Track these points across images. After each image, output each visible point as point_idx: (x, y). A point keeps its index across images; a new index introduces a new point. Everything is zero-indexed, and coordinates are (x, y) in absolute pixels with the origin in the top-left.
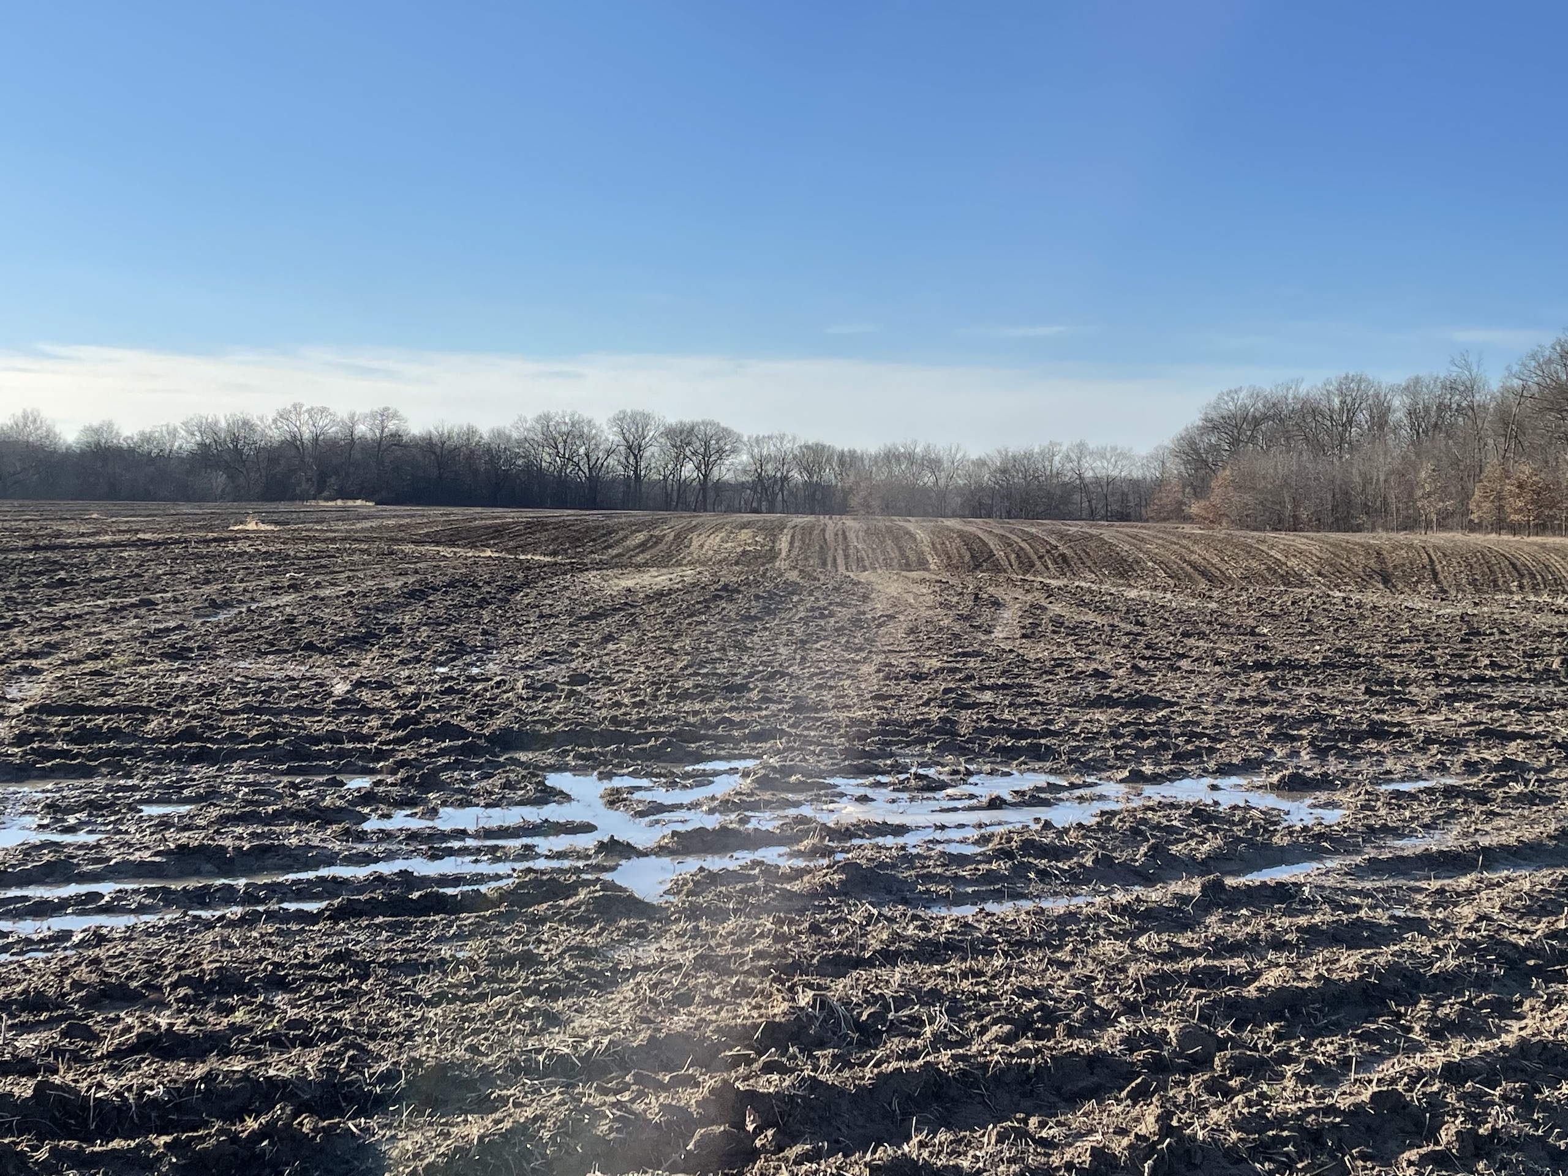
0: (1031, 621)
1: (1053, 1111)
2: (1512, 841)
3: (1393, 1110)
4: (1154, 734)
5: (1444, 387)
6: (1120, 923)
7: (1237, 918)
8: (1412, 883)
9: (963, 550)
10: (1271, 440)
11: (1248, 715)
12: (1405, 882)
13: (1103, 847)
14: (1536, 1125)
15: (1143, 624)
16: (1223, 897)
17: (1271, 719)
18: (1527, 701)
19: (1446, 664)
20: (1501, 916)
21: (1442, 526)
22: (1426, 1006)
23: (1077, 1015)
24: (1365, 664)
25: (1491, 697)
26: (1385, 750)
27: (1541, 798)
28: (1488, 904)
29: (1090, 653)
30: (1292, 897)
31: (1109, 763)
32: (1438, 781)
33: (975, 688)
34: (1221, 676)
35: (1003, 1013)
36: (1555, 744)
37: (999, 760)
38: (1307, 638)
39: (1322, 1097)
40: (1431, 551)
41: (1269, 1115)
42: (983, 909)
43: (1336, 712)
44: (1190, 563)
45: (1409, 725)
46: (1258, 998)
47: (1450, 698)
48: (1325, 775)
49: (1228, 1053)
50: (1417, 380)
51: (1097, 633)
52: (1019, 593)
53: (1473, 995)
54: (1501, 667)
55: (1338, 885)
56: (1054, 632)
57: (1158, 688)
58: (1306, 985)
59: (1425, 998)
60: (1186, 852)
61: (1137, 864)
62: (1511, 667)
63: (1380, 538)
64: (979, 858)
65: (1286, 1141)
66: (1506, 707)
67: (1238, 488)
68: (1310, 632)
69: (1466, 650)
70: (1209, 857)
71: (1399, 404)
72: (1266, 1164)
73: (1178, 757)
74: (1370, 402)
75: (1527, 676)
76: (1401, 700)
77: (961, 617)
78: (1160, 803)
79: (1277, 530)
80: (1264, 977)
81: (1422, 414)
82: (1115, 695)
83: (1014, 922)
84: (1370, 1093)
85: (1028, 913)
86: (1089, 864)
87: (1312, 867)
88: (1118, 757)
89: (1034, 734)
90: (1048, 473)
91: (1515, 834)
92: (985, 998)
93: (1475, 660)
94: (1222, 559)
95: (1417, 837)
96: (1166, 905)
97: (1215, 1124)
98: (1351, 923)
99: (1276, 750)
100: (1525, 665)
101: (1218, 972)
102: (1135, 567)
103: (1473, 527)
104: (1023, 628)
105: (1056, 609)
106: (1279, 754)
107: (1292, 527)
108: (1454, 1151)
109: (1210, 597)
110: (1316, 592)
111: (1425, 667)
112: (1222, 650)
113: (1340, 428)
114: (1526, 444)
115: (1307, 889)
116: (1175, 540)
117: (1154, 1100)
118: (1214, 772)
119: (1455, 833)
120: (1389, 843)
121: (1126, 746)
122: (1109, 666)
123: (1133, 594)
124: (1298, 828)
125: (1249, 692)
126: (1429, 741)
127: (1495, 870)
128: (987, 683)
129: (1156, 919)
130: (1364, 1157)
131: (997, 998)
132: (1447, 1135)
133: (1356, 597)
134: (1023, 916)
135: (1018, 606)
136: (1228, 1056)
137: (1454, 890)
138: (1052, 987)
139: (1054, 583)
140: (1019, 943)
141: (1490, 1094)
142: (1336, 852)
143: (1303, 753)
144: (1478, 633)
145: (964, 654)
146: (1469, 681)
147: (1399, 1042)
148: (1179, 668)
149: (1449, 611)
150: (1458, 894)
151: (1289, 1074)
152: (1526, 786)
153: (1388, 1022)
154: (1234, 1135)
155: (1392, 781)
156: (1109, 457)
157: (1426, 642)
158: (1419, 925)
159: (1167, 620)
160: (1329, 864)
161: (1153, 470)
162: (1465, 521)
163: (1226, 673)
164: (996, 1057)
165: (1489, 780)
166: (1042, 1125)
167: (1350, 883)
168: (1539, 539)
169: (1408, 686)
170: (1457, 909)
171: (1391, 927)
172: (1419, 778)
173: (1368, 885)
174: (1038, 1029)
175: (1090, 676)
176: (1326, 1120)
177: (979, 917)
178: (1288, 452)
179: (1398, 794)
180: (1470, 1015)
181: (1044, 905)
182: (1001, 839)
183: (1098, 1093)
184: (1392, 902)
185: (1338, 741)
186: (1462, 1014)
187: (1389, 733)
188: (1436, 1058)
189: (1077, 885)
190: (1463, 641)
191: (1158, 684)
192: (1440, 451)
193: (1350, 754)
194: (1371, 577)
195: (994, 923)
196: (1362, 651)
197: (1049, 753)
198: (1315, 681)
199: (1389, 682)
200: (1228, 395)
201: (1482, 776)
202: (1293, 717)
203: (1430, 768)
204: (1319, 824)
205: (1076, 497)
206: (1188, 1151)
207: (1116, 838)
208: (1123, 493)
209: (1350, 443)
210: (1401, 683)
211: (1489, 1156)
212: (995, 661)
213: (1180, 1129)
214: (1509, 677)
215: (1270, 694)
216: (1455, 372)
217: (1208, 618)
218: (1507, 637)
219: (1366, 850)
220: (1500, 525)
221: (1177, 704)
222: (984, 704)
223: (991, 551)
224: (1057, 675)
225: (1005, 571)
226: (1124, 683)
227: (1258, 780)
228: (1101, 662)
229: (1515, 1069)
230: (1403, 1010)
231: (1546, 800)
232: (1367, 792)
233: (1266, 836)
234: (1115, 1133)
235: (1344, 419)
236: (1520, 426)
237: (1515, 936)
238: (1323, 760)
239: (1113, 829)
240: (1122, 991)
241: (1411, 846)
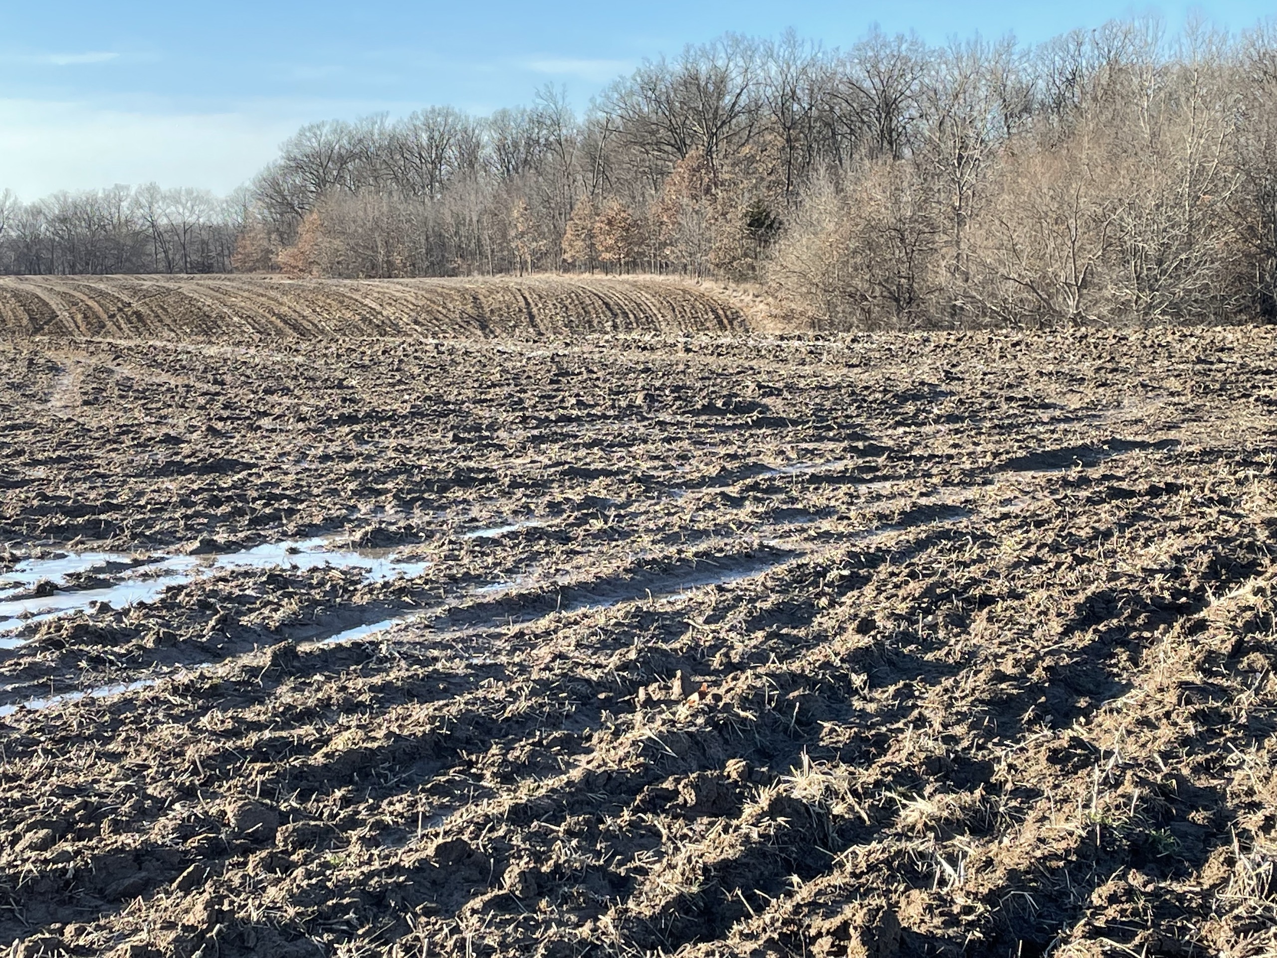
0: (95, 385)
1: (94, 916)
2: (590, 578)
3: (458, 861)
4: (229, 499)
5: (531, 121)
6: (182, 705)
7: (310, 684)
8: (492, 630)
9: (20, 311)
10: (359, 180)
11: (331, 472)
12: (485, 629)
13: (167, 625)
14: (598, 855)
15: (222, 383)
16: (296, 664)
17: (355, 473)
18: (610, 438)
19: (535, 406)
20: (577, 654)
21: (537, 267)
22: (497, 752)
23: (125, 808)
24: (454, 411)
25: (576, 437)
26: (471, 498)
27: (620, 534)
28: (565, 643)
29: (161, 417)
30: (369, 656)
31: (178, 535)
32: (521, 525)
33: (25, 464)
34: (304, 433)
35: (39, 817)
36: (636, 479)
37: (51, 542)
38: (397, 388)
39: (387, 857)
40: (527, 295)
41: (329, 884)
42: (24, 707)
43: (423, 462)
44: (279, 316)
45: (494, 470)
46: (325, 765)
47: (537, 440)
48: (409, 527)
49: (290, 826)
50: (504, 114)
51: (169, 395)
52: (82, 356)
53: (544, 735)
54: (587, 406)
55: (417, 640)
56: (121, 397)
57: (235, 450)
58: (375, 745)
59: (497, 744)
60: (258, 621)
61: (204, 639)
62: (597, 405)
63: (475, 282)
64: (23, 652)
65: (346, 909)
66: (589, 446)
67: (328, 232)
68: (400, 382)
69: (555, 390)
70: (283, 624)
71: (487, 138)
72: (325, 935)
73: (257, 521)
74: (459, 137)
75: (611, 413)
76: (488, 446)
77: (13, 386)
78: (233, 572)
79: (370, 277)
80: (332, 742)
81: (511, 149)
82: (187, 461)
83: (60, 716)
84: (434, 846)
85: (76, 705)
86: (150, 645)
87: (391, 624)
88: (188, 528)
89: (94, 510)
90: (115, 221)
91: (594, 570)
92: (17, 804)
93: (562, 401)
94: (314, 311)
95: (499, 583)
96: (233, 679)
97: (273, 902)
98: (428, 676)
99: (359, 506)
100: (610, 403)
101: (286, 743)
102: (219, 322)
103: (568, 267)
104: (85, 393)
105: (125, 371)
106: (363, 511)
107: (387, 274)
108: (517, 893)
109: (297, 351)
110: (410, 340)
111: (514, 410)
112: (306, 404)
113: (430, 166)
114: (614, 180)
115: (383, 647)
116: (261, 291)
117: (207, 886)
118: (293, 535)
119: (536, 575)
120: (471, 592)
121: (197, 514)
122: (182, 430)
123: (213, 351)
124: (378, 585)
125: (335, 448)
126: (514, 485)
127: (574, 609)
128: (40, 457)
129: (222, 695)
130: (427, 913)
131: (32, 802)
132: (510, 878)
133: (449, 343)
134: (72, 709)
135: (79, 370)
136: (290, 829)
137: (533, 632)
138: (98, 782)
139: (124, 343)
140: (64, 739)
141: (553, 831)
142: (417, 606)
143: (387, 508)
144: (567, 374)
145: (13, 427)
146: (556, 422)
147: (469, 791)
148: (259, 427)
149: (540, 353)
150: (537, 636)
151: (354, 839)
152: (606, 523)
153: (460, 772)
154: (291, 911)
155: (477, 528)
156: (184, 201)
157: (516, 385)
158: (496, 671)
159: (248, 377)
160: (411, 619)
161: (235, 216)
162: (559, 260)
163: (309, 429)
164: (29, 866)
165: (571, 520)
166: (79, 932)
167: (430, 636)
168: (630, 277)
169: (496, 431)
170: (534, 651)
171: (467, 676)
172: (504, 523)
173: (448, 636)
174: (80, 829)
175: (161, 442)
176: (389, 881)
177: (19, 716)
178: (378, 192)
179: (482, 541)
180: (541, 755)
181: (95, 695)
182: (49, 628)
183: (146, 889)
184: (471, 651)
185: (424, 492)
186: (532, 755)
187: (475, 479)
188: (506, 801)
189: (135, 669)
190: (552, 382)
191: (236, 446)
192: (531, 189)
193: (436, 504)
194: (468, 323)
195: (36, 721)
196: (452, 398)
197: (111, 529)
198: (402, 431)
199: (478, 428)
200: (310, 130)
201: (565, 516)
202: (377, 471)
203: (515, 513)
204: (402, 578)
205: (150, 248)
206: (241, 935)
207: (183, 614)
208: (203, 242)
209: (440, 182)
210: (490, 427)
211: (551, 893)
212: (51, 432)
213: (232, 912)
214: (594, 415)
215: (355, 448)
216: (541, 104)
217: (294, 373)
218: (595, 376)
219: (448, 600)
220: (593, 264)
221: (255, 465)
222: (33, 481)
223: (54, 312)
224: (122, 443)
225: (71, 334)
226: (198, 448)
227: (339, 540)
228: (173, 426)
229: (581, 803)
230: (474, 758)
231: (624, 535)
232: (451, 542)
233: (346, 597)
234: (162, 928)
235: (434, 156)
236: (607, 159)
237: (588, 671)
238: (409, 514)
239: (180, 606)
240: (177, 776)
241: (491, 593)
